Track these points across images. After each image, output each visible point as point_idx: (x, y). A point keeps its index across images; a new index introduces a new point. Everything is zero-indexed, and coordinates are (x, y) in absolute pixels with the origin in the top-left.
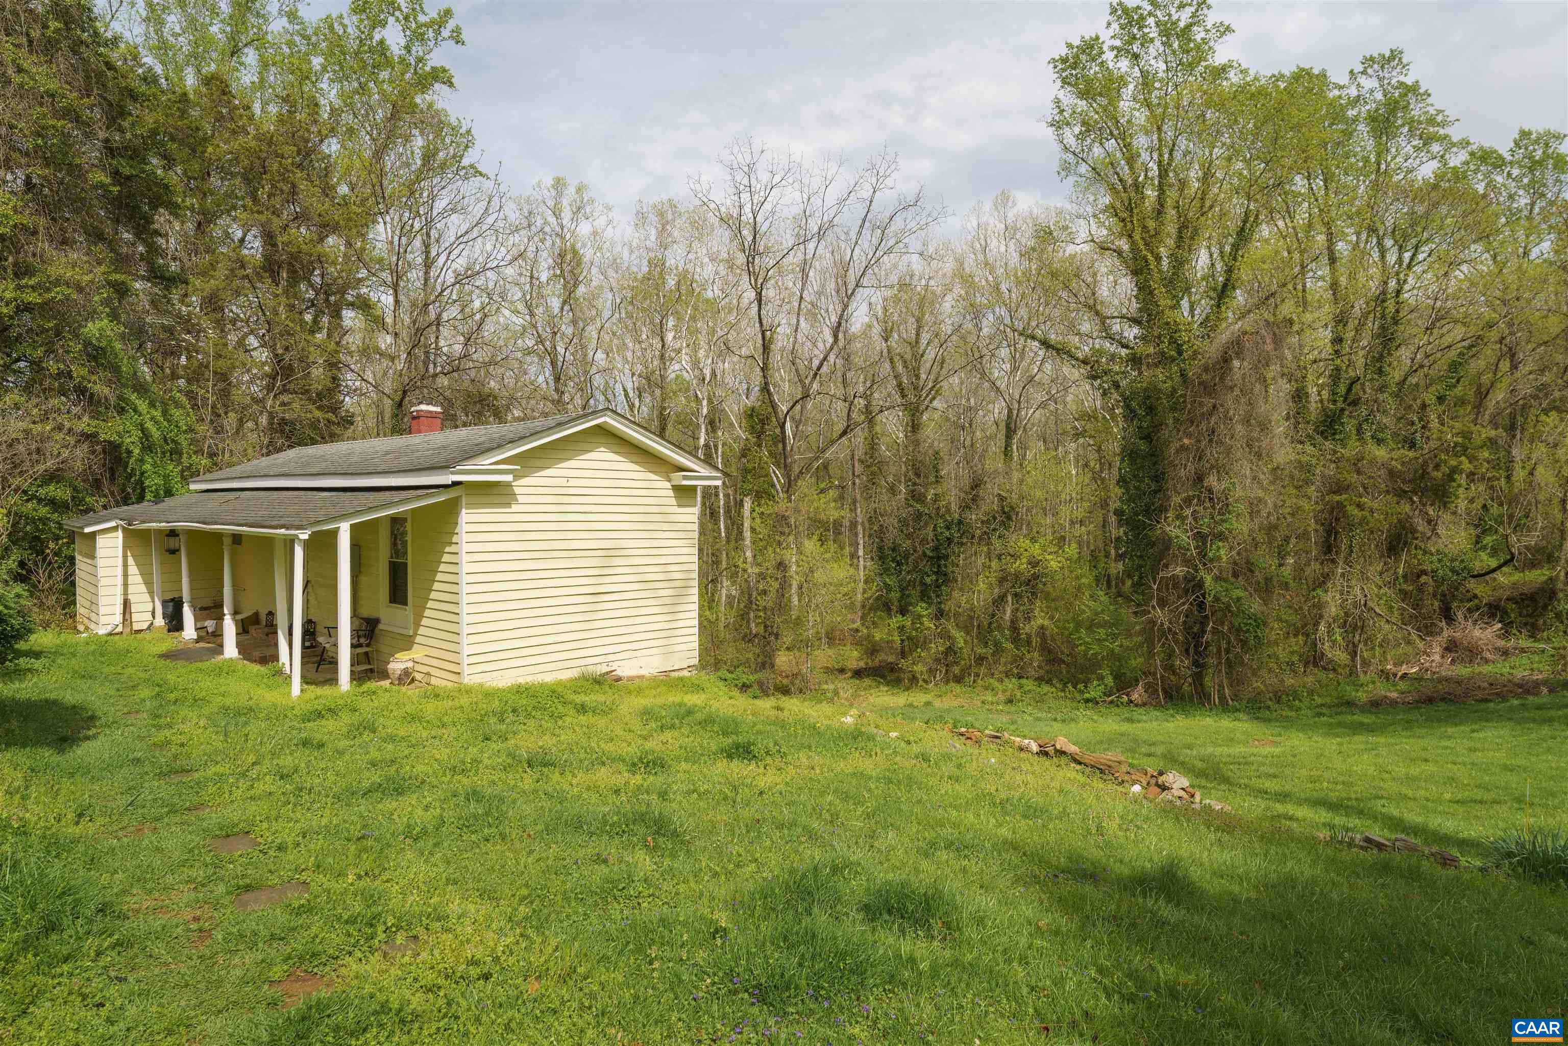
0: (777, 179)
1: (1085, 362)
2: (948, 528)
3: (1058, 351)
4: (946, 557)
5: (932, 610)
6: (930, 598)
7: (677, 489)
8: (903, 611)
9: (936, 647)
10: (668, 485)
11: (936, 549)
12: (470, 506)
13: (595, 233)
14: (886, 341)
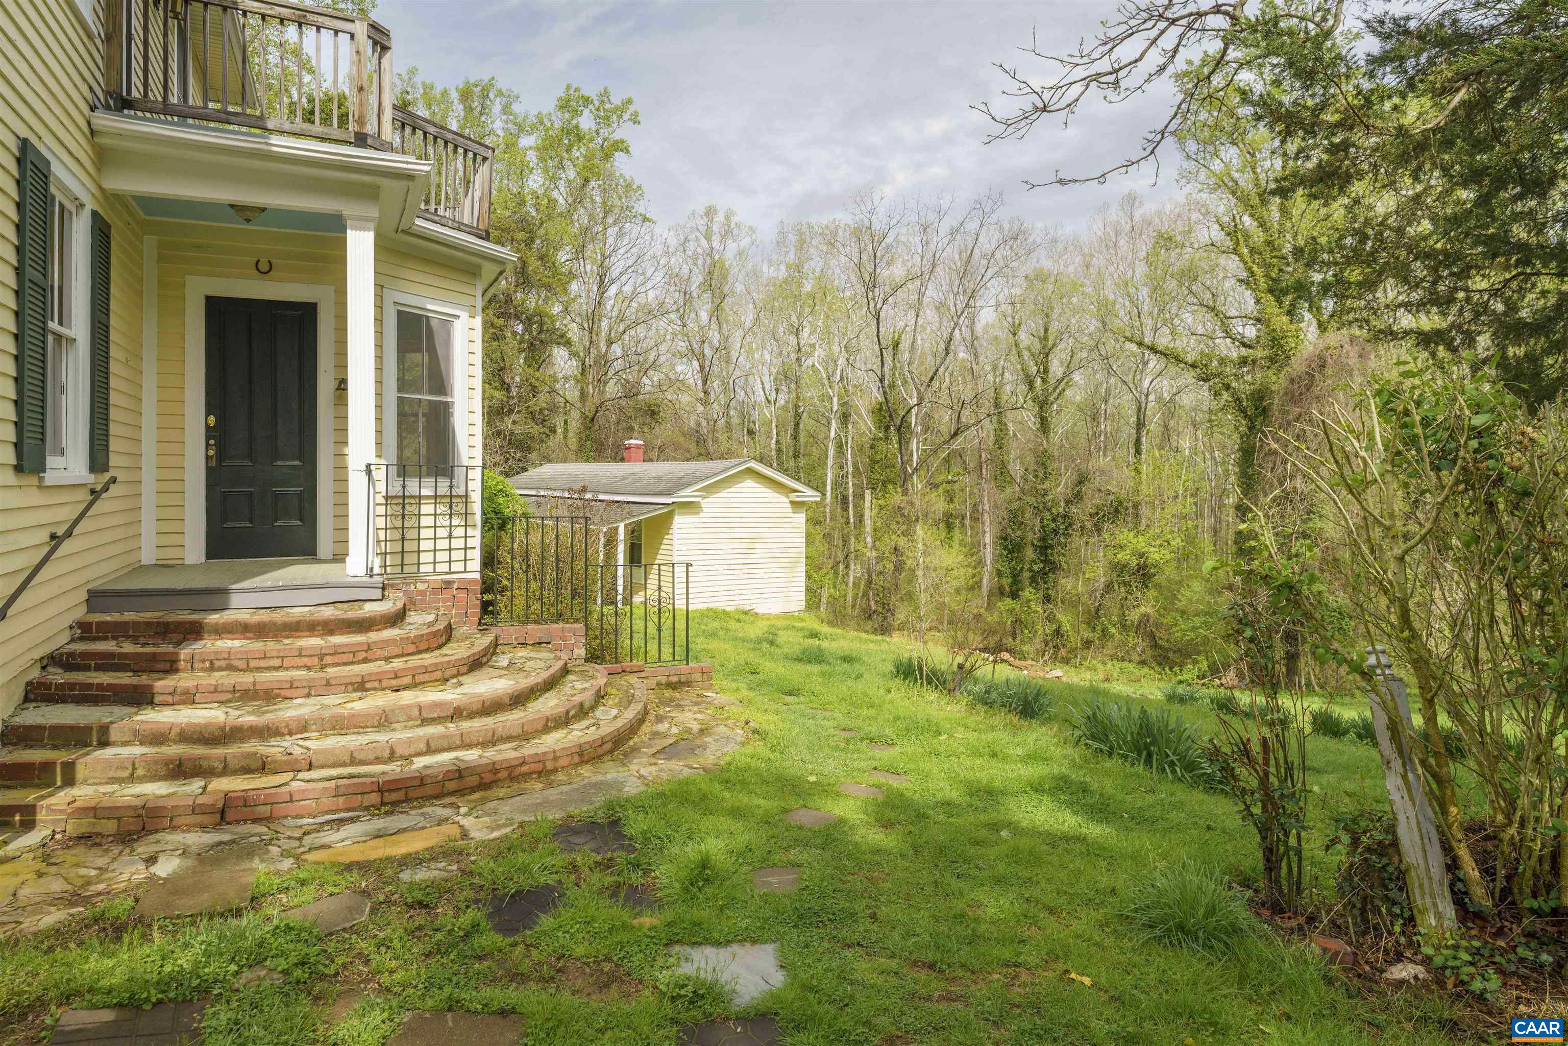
0: (894, 221)
1: (1193, 366)
2: (1054, 520)
3: (1165, 355)
4: (1052, 547)
5: (1040, 595)
6: (1038, 584)
7: (792, 503)
8: (1014, 595)
9: (1043, 630)
10: (787, 501)
11: (1043, 539)
12: (680, 514)
13: (740, 253)
14: (1014, 334)
